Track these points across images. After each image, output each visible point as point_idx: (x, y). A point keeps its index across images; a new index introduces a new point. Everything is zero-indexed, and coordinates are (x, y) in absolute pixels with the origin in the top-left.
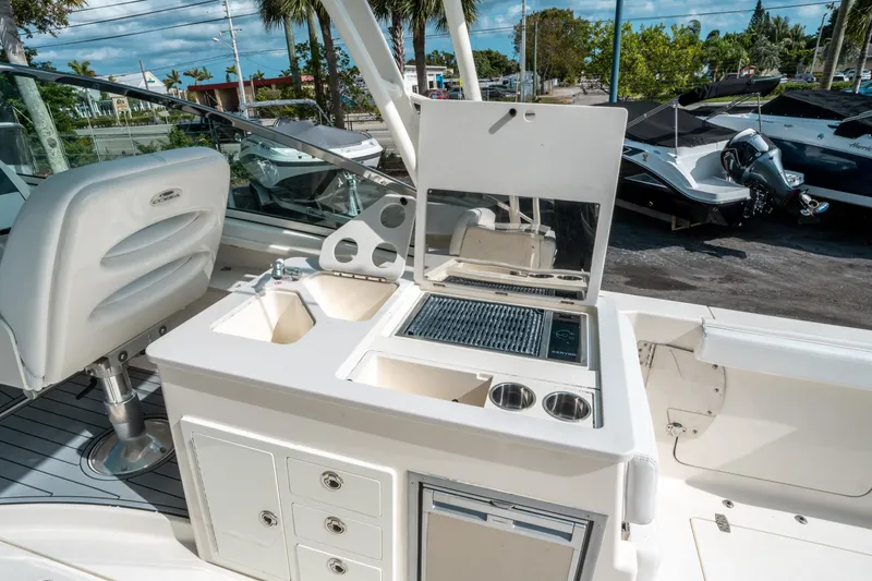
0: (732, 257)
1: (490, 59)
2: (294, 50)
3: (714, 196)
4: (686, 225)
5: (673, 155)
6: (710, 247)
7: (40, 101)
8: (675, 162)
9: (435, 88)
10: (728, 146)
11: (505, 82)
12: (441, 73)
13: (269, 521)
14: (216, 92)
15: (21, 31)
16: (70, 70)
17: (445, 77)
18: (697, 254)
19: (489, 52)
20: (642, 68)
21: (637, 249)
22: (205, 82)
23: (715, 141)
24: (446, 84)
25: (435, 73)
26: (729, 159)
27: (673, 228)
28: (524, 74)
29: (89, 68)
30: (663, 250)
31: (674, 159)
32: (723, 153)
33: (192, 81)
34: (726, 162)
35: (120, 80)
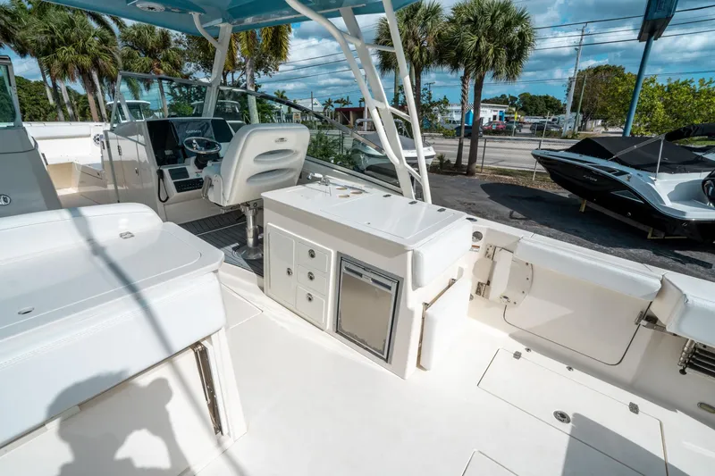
0: (695, 266)
1: (546, 102)
2: (397, 89)
3: (684, 213)
4: (661, 236)
5: (654, 179)
6: (678, 255)
7: (256, 111)
8: (654, 184)
9: (497, 120)
10: (709, 176)
11: (554, 120)
12: (504, 110)
13: (289, 273)
14: (351, 113)
15: (256, 74)
16: (275, 96)
17: (506, 113)
18: (661, 258)
19: (547, 97)
20: (660, 111)
21: (607, 246)
22: (346, 106)
23: (700, 171)
24: (506, 118)
25: (499, 110)
26: (708, 186)
27: (649, 236)
28: (569, 115)
29: (284, 95)
30: (631, 250)
31: (653, 182)
32: (704, 182)
33: (338, 106)
34: (706, 188)
35: (299, 103)
